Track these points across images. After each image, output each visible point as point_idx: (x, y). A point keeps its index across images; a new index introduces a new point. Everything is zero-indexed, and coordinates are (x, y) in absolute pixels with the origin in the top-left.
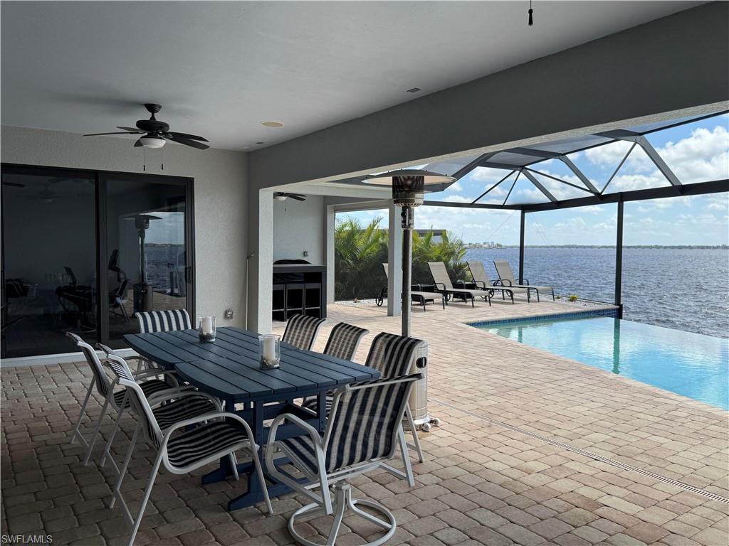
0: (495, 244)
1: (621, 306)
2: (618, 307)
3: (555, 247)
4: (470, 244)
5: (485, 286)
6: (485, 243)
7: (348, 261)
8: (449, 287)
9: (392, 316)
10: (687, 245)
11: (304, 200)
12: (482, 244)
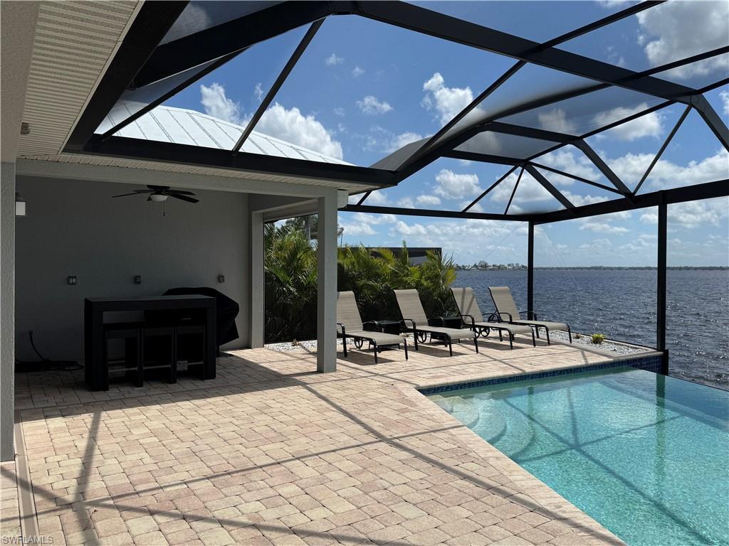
0: (520, 265)
1: (666, 352)
2: (661, 353)
3: (581, 268)
4: (494, 266)
5: (473, 322)
6: (509, 265)
7: (288, 289)
8: (422, 324)
9: (323, 372)
10: (718, 266)
11: (195, 201)
12: (506, 265)
